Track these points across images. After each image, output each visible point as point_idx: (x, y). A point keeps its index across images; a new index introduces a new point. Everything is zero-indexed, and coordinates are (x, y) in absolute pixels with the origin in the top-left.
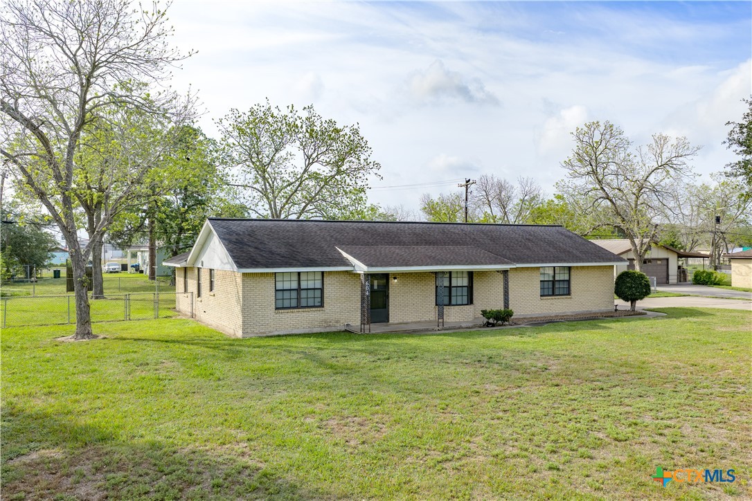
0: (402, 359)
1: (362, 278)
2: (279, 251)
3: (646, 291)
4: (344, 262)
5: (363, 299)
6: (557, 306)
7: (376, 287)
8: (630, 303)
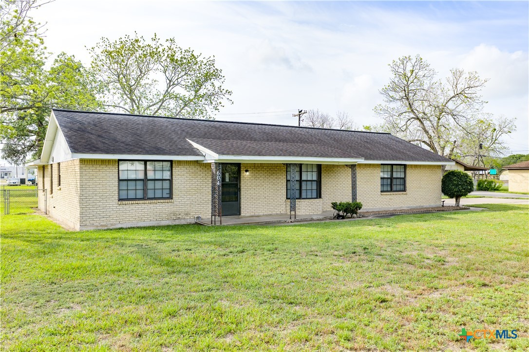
0: (259, 251)
1: (213, 167)
2: (124, 139)
3: (471, 188)
4: (195, 152)
5: (213, 189)
6: (395, 201)
7: (227, 180)
8: (454, 200)
